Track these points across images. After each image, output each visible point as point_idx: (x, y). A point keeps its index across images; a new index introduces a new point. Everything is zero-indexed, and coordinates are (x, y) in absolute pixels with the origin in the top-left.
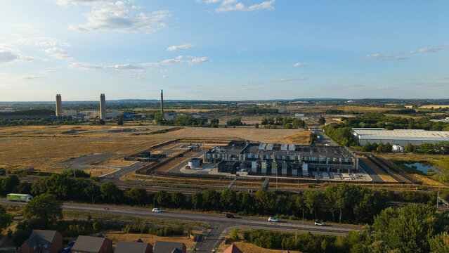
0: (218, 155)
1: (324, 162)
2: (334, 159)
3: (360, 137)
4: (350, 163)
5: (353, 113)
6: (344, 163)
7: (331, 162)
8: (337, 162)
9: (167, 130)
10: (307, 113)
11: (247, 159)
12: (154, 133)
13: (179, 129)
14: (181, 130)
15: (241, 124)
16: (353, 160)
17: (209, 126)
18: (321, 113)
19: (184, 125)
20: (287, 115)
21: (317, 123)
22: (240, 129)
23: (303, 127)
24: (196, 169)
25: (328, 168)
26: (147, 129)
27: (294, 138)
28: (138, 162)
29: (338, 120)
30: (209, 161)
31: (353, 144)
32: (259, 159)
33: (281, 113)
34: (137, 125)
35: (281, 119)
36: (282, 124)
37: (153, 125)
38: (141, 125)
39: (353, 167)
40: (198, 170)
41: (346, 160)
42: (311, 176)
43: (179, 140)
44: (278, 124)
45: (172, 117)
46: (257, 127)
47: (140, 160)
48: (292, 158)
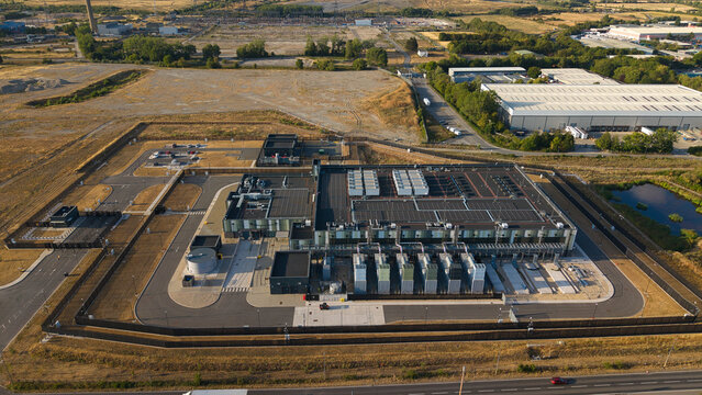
0: (259, 222)
1: (505, 240)
2: (527, 233)
3: (511, 111)
5: (448, 15)
6: (546, 240)
7: (519, 240)
8: (532, 240)
9: (113, 82)
10: (374, 16)
11: (334, 241)
12: (82, 95)
13: (137, 75)
14: (143, 80)
15: (266, 56)
16: (566, 233)
17: (200, 64)
18: (394, 14)
19: (146, 60)
20: (339, 22)
21: (402, 49)
22: (267, 72)
23: (385, 65)
24: (209, 283)
25: (515, 255)
26: (64, 83)
27: (386, 111)
28: (47, 252)
29: (434, 36)
30: (235, 235)
31: (500, 126)
32: (363, 239)
33: (328, 15)
34: (36, 63)
35: (342, 43)
36: (343, 55)
37: (74, 60)
38: (48, 62)
39: (563, 246)
40: (217, 290)
41: (552, 234)
42: (490, 289)
43: (143, 126)
44: (336, 54)
45: (115, 30)
46: (300, 66)
47: (48, 245)
48: (437, 234)
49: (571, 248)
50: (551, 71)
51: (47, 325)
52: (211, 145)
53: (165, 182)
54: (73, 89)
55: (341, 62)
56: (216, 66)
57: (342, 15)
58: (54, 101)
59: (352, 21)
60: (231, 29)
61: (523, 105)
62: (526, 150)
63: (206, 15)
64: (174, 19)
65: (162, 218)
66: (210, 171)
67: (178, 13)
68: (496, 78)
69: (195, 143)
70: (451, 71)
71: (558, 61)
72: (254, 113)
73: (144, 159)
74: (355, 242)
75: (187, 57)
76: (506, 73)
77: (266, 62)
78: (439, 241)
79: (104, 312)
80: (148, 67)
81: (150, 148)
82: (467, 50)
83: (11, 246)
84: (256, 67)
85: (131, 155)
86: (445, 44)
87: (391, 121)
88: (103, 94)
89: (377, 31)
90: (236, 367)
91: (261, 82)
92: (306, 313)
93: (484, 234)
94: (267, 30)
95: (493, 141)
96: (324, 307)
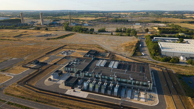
1: (131, 83)
2: (137, 82)
3: (162, 50)
4: (147, 86)
5: (166, 23)
6: (143, 85)
7: (134, 84)
8: (138, 84)
9: (66, 36)
10: (142, 22)
12: (58, 38)
13: (73, 34)
14: (73, 36)
15: (105, 32)
16: (149, 84)
17: (88, 33)
18: (149, 22)
19: (77, 31)
20: (131, 24)
21: (144, 31)
22: (103, 36)
23: (135, 35)
24: (54, 81)
25: (132, 88)
26: (56, 35)
27: (126, 47)
28: (29, 69)
29: (156, 28)
30: (66, 71)
31: (158, 54)
32: (92, 77)
33: (129, 22)
34: (54, 31)
35: (126, 29)
36: (126, 32)
37: (62, 30)
38: (56, 30)
39: (149, 88)
40: (55, 82)
41: (145, 84)
42: (119, 95)
43: (66, 45)
44: (124, 32)
45: (74, 24)
46: (112, 34)
47: (30, 68)
48: (111, 78)
49: (151, 89)
50: (188, 40)
51: (18, 83)
52: (77, 51)
53: (61, 58)
54: (57, 36)
55: (124, 34)
56: (91, 33)
57: (133, 22)
58: (52, 39)
59: (135, 24)
60: (102, 25)
61: (167, 48)
62: (162, 61)
63: (98, 21)
64: (90, 22)
65: (55, 66)
66: (72, 57)
67: (92, 21)
68: (167, 41)
69: (73, 50)
70: (154, 38)
71: (192, 37)
72: (92, 45)
73: (61, 53)
74: (90, 77)
75: (86, 31)
76: (172, 40)
77: (105, 33)
78: (111, 80)
79: (30, 83)
80: (76, 33)
81: (63, 51)
82: (164, 32)
83: (23, 67)
84: (101, 34)
85: (59, 51)
86: (158, 30)
87: (126, 50)
88: (63, 38)
89: (141, 26)
90: (46, 99)
91: (100, 38)
92: (70, 92)
93: (124, 80)
94: (110, 26)
95: (153, 58)
96: (74, 91)
